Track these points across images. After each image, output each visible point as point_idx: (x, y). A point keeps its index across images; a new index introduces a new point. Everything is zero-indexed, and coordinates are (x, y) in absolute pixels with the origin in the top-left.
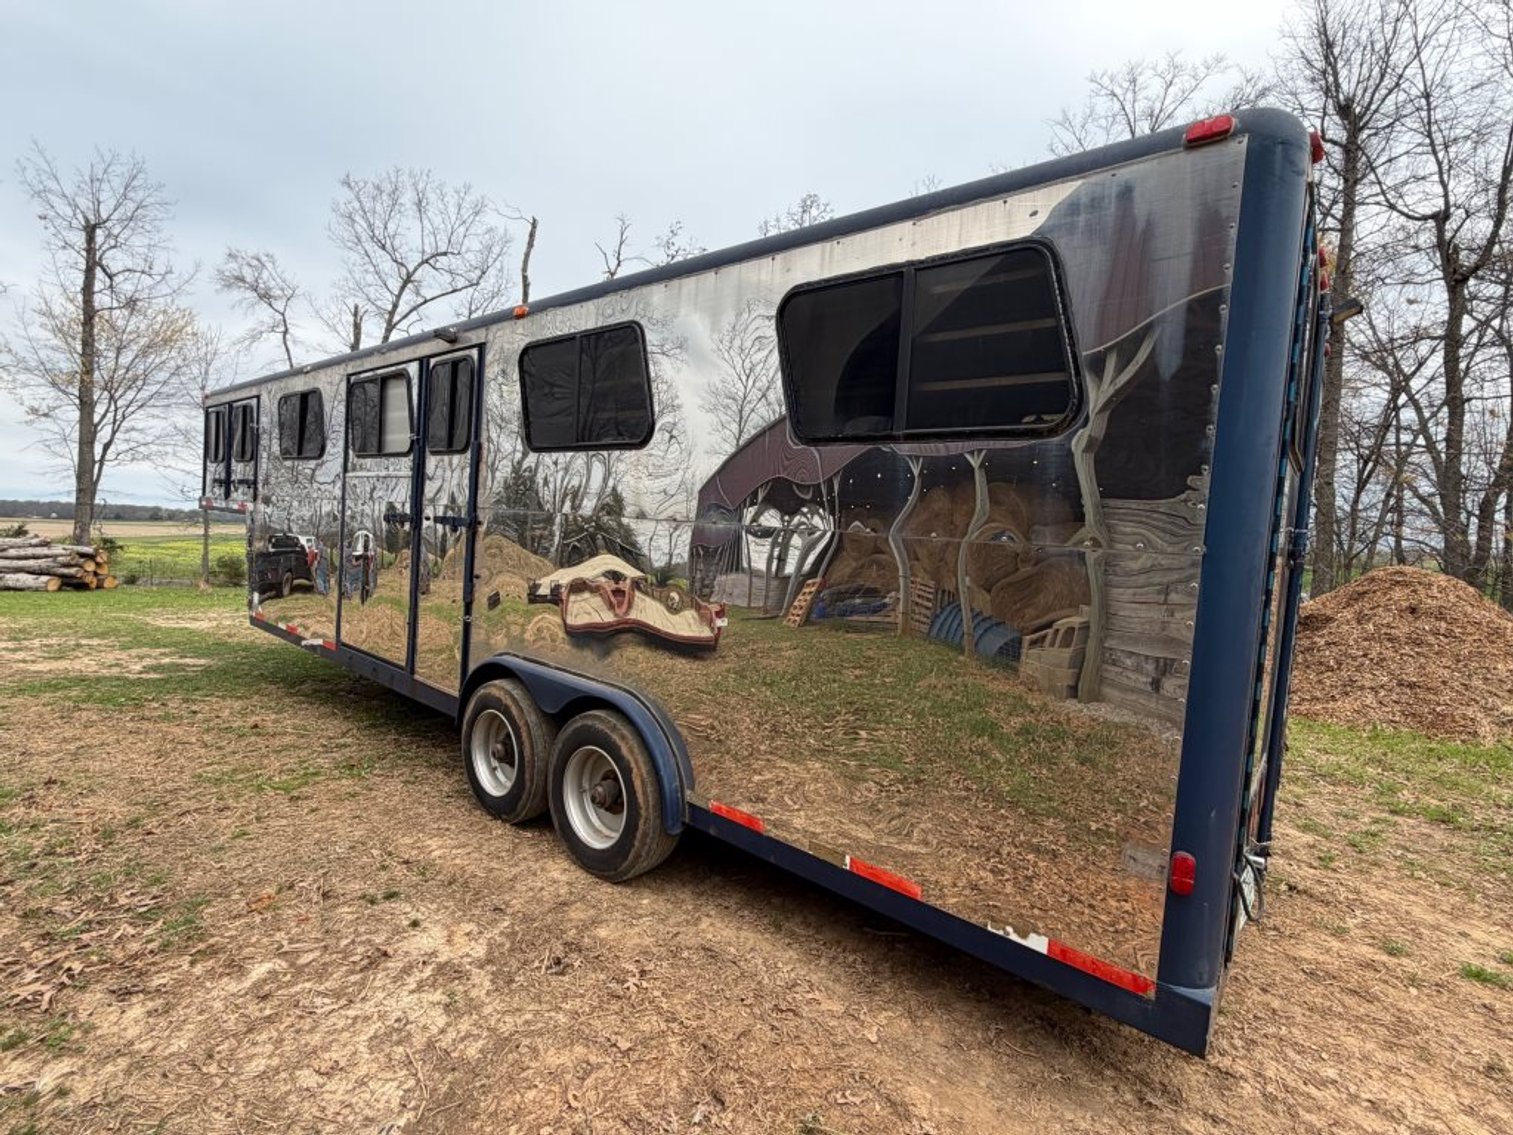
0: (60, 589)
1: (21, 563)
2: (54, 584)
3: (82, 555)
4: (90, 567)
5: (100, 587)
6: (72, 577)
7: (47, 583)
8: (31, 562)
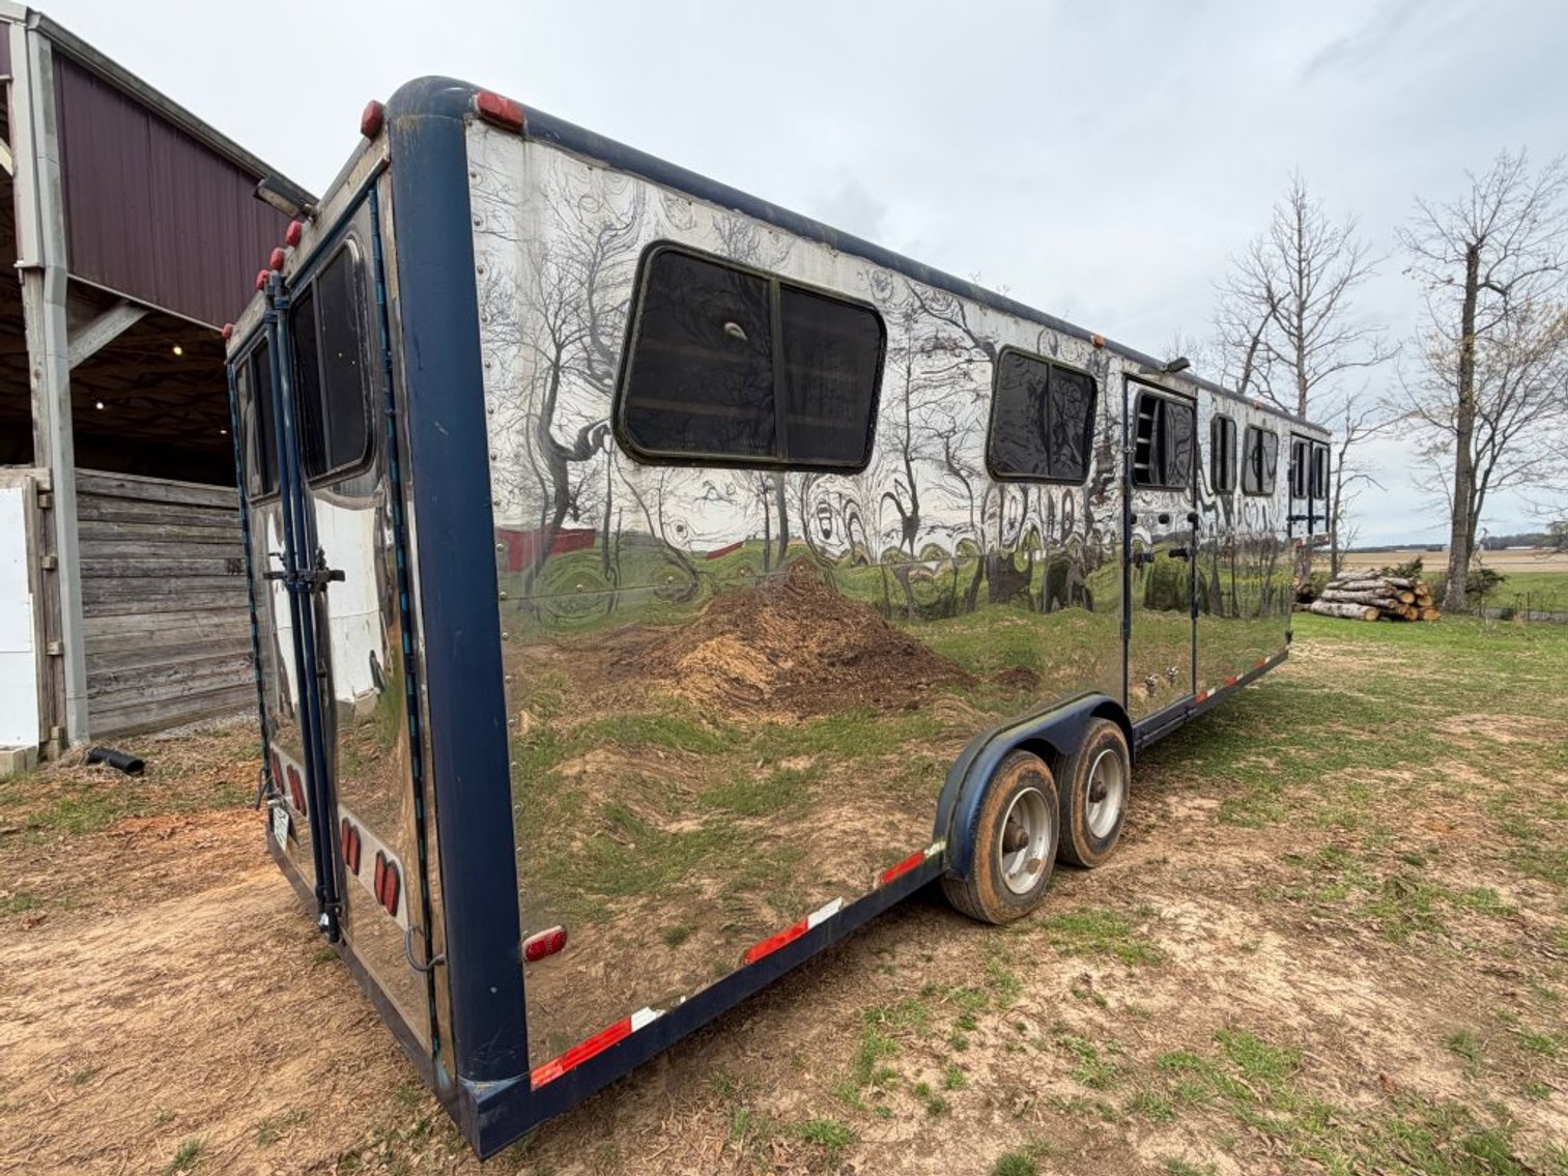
0: (1378, 619)
1: (1353, 594)
2: (1372, 614)
3: (1400, 587)
4: (1408, 598)
5: (1419, 619)
6: (1386, 608)
7: (1365, 613)
8: (1360, 594)
